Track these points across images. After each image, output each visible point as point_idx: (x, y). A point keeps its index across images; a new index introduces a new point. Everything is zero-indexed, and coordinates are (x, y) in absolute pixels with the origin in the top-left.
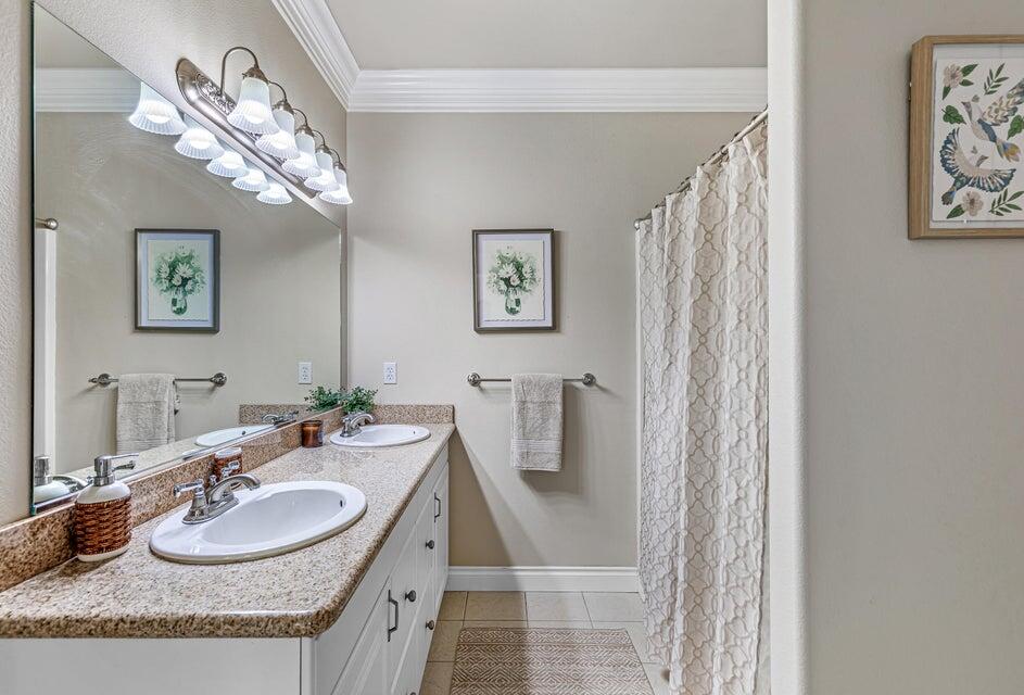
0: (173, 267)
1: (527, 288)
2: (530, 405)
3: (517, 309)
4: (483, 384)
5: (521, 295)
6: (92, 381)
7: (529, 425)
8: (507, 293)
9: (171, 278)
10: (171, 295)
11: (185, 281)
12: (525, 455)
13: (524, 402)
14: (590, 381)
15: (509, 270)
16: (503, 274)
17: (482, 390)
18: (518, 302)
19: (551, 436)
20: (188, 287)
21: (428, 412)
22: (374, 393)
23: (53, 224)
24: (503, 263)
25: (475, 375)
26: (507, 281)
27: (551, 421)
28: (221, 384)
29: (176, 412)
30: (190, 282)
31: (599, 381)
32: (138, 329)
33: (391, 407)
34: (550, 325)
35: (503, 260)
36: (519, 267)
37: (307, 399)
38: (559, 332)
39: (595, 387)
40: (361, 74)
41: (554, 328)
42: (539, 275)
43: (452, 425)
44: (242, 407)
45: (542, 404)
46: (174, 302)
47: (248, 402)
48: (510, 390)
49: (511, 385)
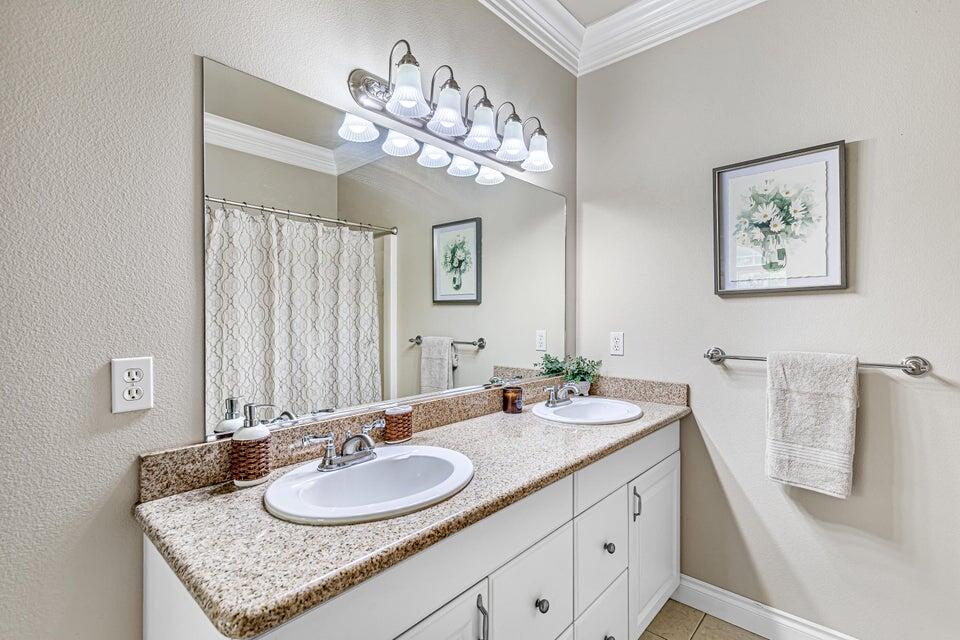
0: (453, 252)
1: (797, 233)
2: (795, 395)
3: (781, 263)
4: (728, 362)
5: (786, 243)
6: (411, 341)
7: (793, 423)
8: (764, 243)
9: (452, 261)
10: (452, 275)
11: (460, 262)
12: (785, 464)
13: (785, 391)
14: (918, 368)
15: (769, 211)
16: (759, 218)
17: (726, 368)
18: (782, 254)
19: (831, 443)
20: (462, 268)
21: (657, 390)
22: (599, 363)
23: (395, 231)
24: (758, 203)
25: (717, 350)
26: (765, 226)
27: (833, 422)
28: (481, 347)
29: (454, 368)
30: (463, 264)
31: (938, 370)
32: (436, 302)
33: (616, 380)
34: (837, 282)
35: (758, 200)
36: (783, 207)
37: (536, 365)
38: (855, 292)
39: (928, 379)
40: (588, 31)
41: (846, 284)
42: (818, 210)
43: (685, 408)
44: (495, 368)
45: (816, 396)
46: (454, 280)
47: (500, 365)
48: (765, 371)
49: (766, 365)
